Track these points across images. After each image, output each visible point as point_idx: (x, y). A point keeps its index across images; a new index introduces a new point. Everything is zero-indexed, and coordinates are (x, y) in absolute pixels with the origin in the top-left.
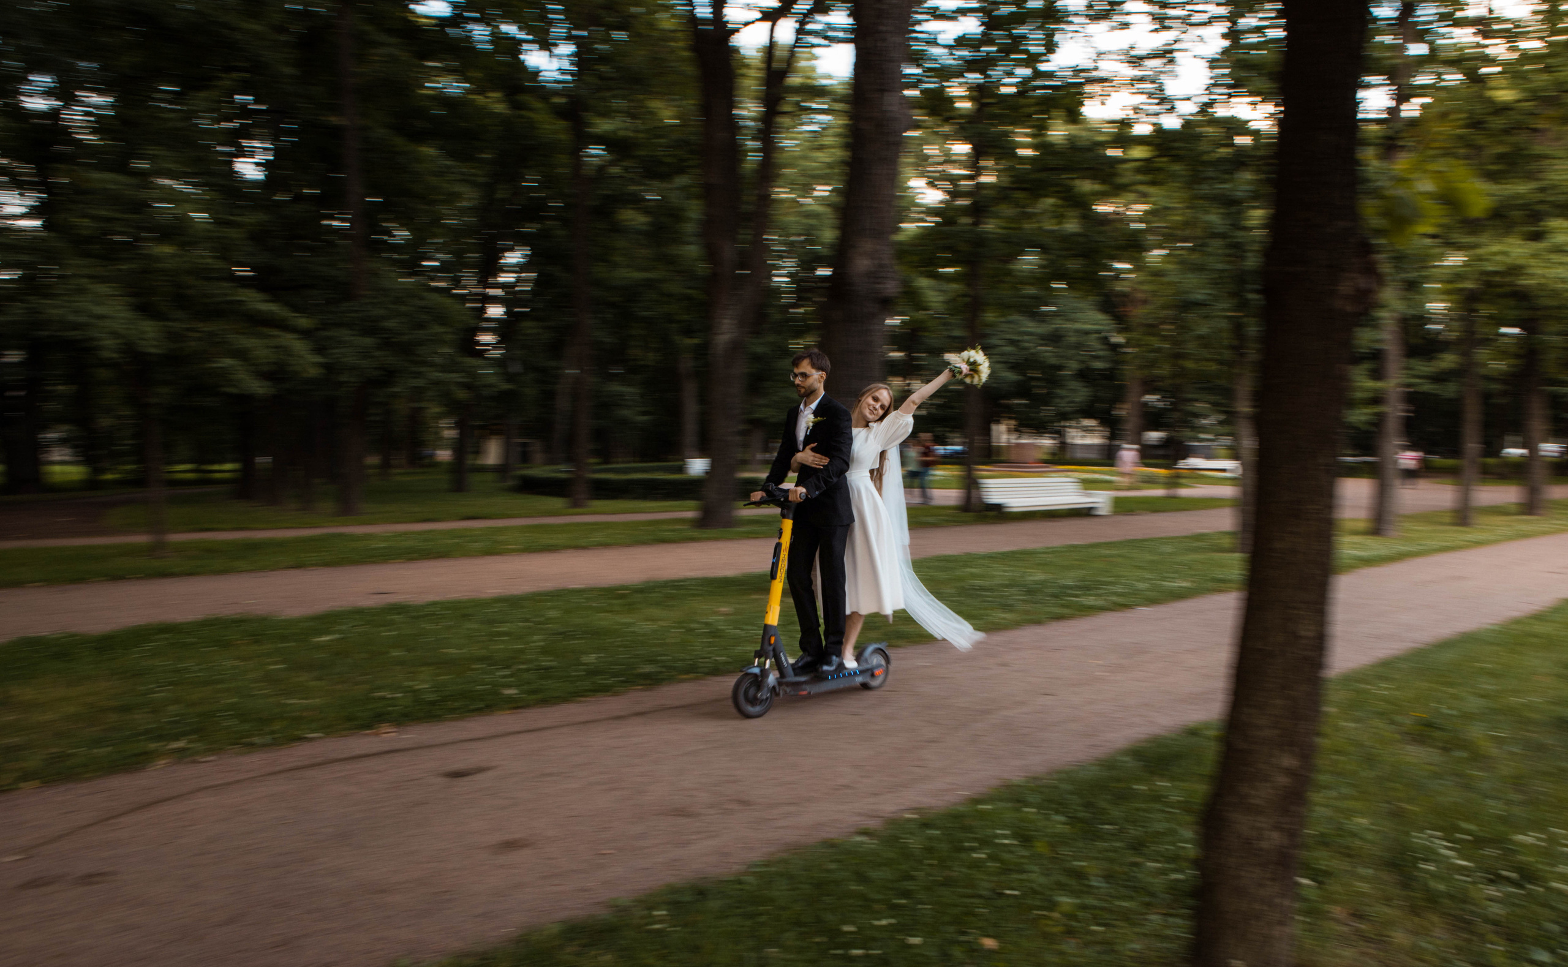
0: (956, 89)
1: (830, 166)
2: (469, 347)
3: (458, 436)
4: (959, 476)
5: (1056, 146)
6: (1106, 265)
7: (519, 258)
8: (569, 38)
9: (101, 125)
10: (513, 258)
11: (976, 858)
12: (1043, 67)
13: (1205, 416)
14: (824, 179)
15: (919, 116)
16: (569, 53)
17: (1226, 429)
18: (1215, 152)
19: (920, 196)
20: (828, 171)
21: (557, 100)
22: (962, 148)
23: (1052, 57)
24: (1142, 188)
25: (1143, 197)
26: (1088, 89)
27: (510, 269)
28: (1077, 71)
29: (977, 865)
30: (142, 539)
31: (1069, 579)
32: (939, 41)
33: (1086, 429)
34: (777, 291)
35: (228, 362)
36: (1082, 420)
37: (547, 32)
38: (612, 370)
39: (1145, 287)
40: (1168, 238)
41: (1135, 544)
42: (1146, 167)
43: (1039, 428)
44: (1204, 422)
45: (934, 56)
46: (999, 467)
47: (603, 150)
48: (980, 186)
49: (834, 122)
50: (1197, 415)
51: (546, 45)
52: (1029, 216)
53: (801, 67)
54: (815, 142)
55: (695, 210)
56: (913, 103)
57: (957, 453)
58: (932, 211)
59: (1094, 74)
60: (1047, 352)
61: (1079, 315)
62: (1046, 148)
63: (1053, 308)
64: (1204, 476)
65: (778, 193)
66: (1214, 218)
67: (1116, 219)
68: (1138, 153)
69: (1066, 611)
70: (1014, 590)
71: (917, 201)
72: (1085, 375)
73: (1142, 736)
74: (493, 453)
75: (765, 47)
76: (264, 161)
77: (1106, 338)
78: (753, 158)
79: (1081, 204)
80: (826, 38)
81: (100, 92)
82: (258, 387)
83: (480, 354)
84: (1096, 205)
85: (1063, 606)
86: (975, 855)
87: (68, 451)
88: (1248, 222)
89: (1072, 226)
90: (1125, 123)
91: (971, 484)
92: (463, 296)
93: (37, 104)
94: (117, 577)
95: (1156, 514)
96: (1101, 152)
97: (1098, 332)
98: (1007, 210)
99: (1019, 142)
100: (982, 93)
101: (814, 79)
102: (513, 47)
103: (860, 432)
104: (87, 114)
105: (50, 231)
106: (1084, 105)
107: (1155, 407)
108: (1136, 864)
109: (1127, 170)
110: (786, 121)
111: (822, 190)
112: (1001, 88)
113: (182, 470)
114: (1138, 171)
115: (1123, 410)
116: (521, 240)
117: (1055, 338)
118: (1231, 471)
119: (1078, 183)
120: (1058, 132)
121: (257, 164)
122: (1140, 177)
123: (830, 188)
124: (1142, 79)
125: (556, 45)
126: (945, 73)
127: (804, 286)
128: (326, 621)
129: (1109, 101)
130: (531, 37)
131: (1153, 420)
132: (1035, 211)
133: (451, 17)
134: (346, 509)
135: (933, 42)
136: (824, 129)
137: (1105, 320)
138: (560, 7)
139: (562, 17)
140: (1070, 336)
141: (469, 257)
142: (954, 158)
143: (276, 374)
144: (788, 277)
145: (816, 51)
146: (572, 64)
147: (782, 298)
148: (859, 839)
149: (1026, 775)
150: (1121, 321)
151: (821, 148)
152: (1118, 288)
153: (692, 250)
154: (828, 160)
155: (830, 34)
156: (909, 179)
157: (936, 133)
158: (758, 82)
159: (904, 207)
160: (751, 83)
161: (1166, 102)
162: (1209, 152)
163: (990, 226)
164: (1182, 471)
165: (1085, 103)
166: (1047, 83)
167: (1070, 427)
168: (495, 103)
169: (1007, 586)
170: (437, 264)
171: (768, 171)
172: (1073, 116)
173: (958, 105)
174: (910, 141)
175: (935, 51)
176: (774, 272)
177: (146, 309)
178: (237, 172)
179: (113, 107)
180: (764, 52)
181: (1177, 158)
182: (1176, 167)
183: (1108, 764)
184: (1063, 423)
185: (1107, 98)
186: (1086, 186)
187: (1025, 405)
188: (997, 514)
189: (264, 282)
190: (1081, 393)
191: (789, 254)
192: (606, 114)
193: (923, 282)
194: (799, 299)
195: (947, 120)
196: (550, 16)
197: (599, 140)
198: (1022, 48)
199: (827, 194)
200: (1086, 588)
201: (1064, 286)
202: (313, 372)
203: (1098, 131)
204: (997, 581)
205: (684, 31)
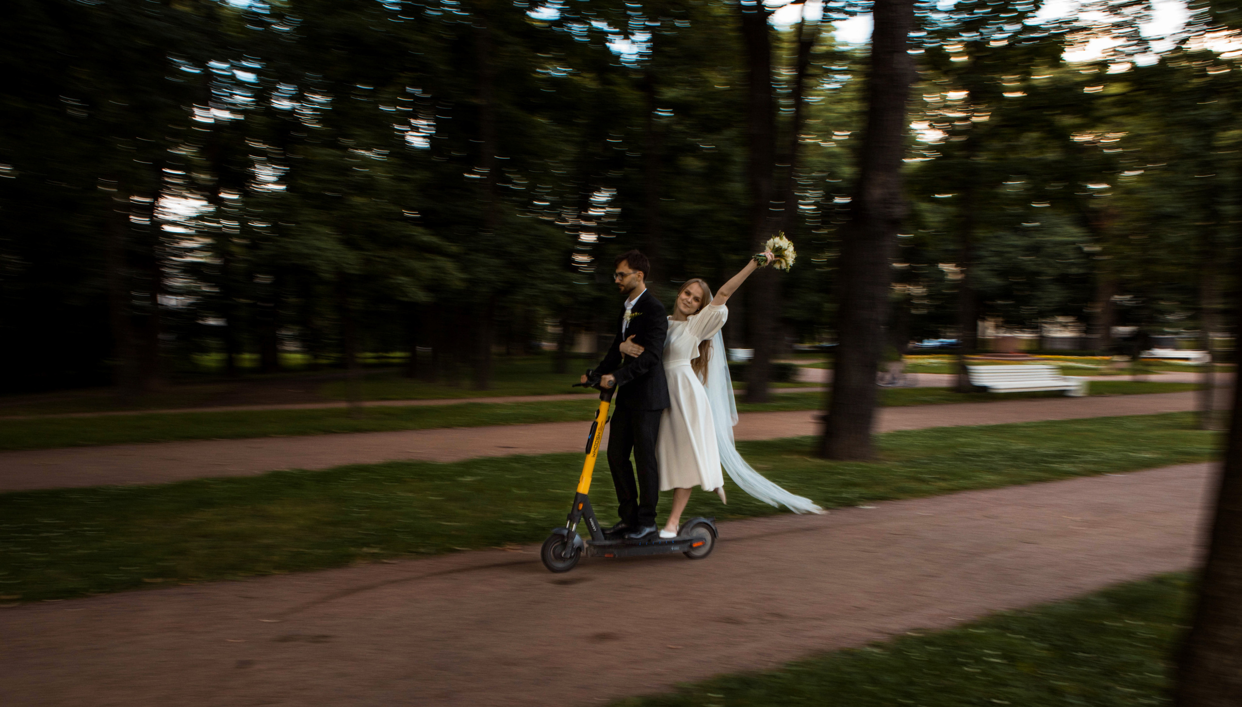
0: (953, 47)
1: (849, 115)
2: (569, 265)
3: (562, 332)
4: (949, 363)
5: (1039, 88)
6: (1081, 186)
7: (608, 197)
8: (646, 29)
9: (323, 116)
10: (602, 196)
11: (966, 671)
12: (1029, 22)
13: (1171, 312)
14: (840, 126)
15: (921, 71)
16: (646, 40)
17: (1191, 324)
18: (1188, 83)
19: (920, 136)
20: (846, 120)
21: (634, 76)
22: (957, 95)
23: (1037, 13)
24: (1118, 119)
25: (1117, 128)
26: (1068, 37)
27: (601, 205)
28: (1061, 23)
29: (968, 677)
30: (343, 405)
31: (1046, 448)
32: (939, 8)
33: (1065, 326)
34: (802, 217)
35: (402, 279)
36: (1057, 317)
37: (627, 24)
38: (673, 280)
39: (1120, 204)
40: (1139, 161)
41: (1105, 421)
42: (1121, 101)
43: (1021, 324)
44: (1169, 317)
45: (934, 20)
46: (985, 356)
47: (671, 112)
48: (975, 125)
49: (853, 80)
50: (1163, 312)
51: (626, 34)
52: (1013, 149)
53: (823, 38)
54: (835, 97)
55: (739, 155)
56: (918, 60)
57: (951, 344)
58: (931, 148)
59: (1076, 24)
60: (1027, 260)
61: (1057, 230)
62: (1030, 90)
63: (1037, 224)
64: (1168, 365)
65: (804, 139)
66: (1186, 141)
67: (1092, 147)
68: (1115, 89)
69: (1047, 475)
70: (996, 458)
71: (918, 140)
72: (1063, 280)
73: (1112, 581)
74: (584, 345)
75: (797, 24)
76: (429, 135)
77: (1080, 249)
78: (786, 111)
79: (1061, 135)
80: (847, 13)
81: (323, 94)
82: (422, 296)
83: (575, 270)
84: (1073, 136)
85: (1040, 471)
86: (966, 669)
87: (298, 344)
88: (1215, 143)
89: (1051, 155)
90: (1104, 64)
91: (962, 370)
92: (563, 227)
93: (285, 105)
94: (328, 431)
95: (1126, 396)
96: (1080, 90)
97: (1074, 243)
98: (996, 144)
99: (1006, 87)
100: (974, 48)
101: (833, 46)
102: (600, 37)
103: (679, 325)
104: (315, 110)
105: (291, 192)
106: (1065, 51)
107: (1123, 306)
108: (1107, 688)
109: (1104, 104)
110: (813, 82)
111: (841, 135)
112: (991, 42)
113: (368, 357)
114: (1115, 104)
115: (1098, 309)
116: (608, 184)
117: (1035, 249)
118: (1196, 359)
119: (1057, 118)
120: (1042, 76)
121: (424, 137)
122: (1115, 110)
123: (849, 133)
124: (1118, 26)
125: (633, 34)
126: (945, 34)
127: (826, 211)
128: (468, 466)
129: (1088, 46)
130: (617, 30)
131: (1123, 316)
132: (1020, 143)
133: (560, 19)
134: (481, 385)
135: (934, 10)
136: (844, 86)
137: (1079, 233)
138: (639, 5)
139: (640, 13)
140: (1048, 248)
141: (568, 198)
142: (949, 103)
143: (434, 286)
144: (815, 205)
145: (834, 23)
146: (648, 48)
147: (806, 222)
148: (869, 649)
149: (1011, 607)
150: (1096, 232)
151: (840, 101)
152: (1091, 206)
153: (737, 187)
154: (846, 111)
155: (847, 9)
156: (910, 122)
157: (935, 84)
158: (790, 52)
159: (908, 145)
160: (785, 52)
161: (1143, 43)
162: (1181, 84)
163: (982, 158)
164: (1148, 360)
165: (1066, 49)
166: (1032, 35)
167: (1046, 323)
168: (588, 81)
169: (991, 453)
170: (547, 204)
171: (798, 123)
172: (1056, 61)
173: (953, 59)
174: (913, 92)
175: (935, 16)
176: (800, 201)
177: (350, 244)
178: (408, 142)
179: (330, 103)
180: (796, 28)
181: (1152, 91)
182: (1151, 99)
183: (1083, 602)
184: (1040, 320)
185: (1086, 43)
186: (1067, 120)
187: (1010, 305)
188: (984, 395)
189: (427, 221)
190: (1055, 294)
191: (815, 187)
192: (671, 84)
193: (924, 206)
194: (823, 222)
195: (946, 73)
196: (629, 12)
197: (665, 105)
198: (1010, 7)
199: (847, 138)
200: (1064, 456)
201: (1047, 205)
202: (459, 285)
203: (1076, 73)
204: (983, 449)
205: (735, 16)
